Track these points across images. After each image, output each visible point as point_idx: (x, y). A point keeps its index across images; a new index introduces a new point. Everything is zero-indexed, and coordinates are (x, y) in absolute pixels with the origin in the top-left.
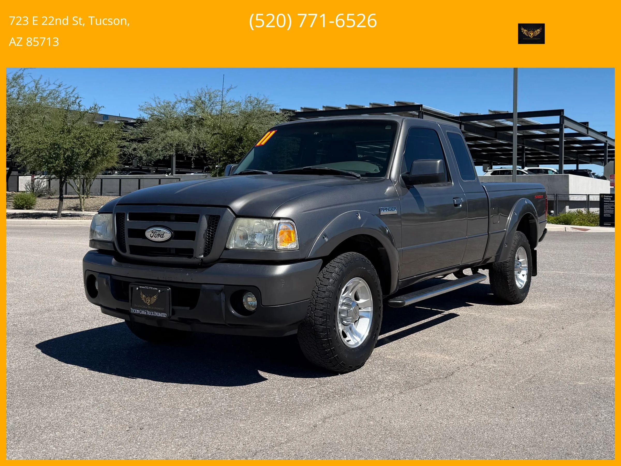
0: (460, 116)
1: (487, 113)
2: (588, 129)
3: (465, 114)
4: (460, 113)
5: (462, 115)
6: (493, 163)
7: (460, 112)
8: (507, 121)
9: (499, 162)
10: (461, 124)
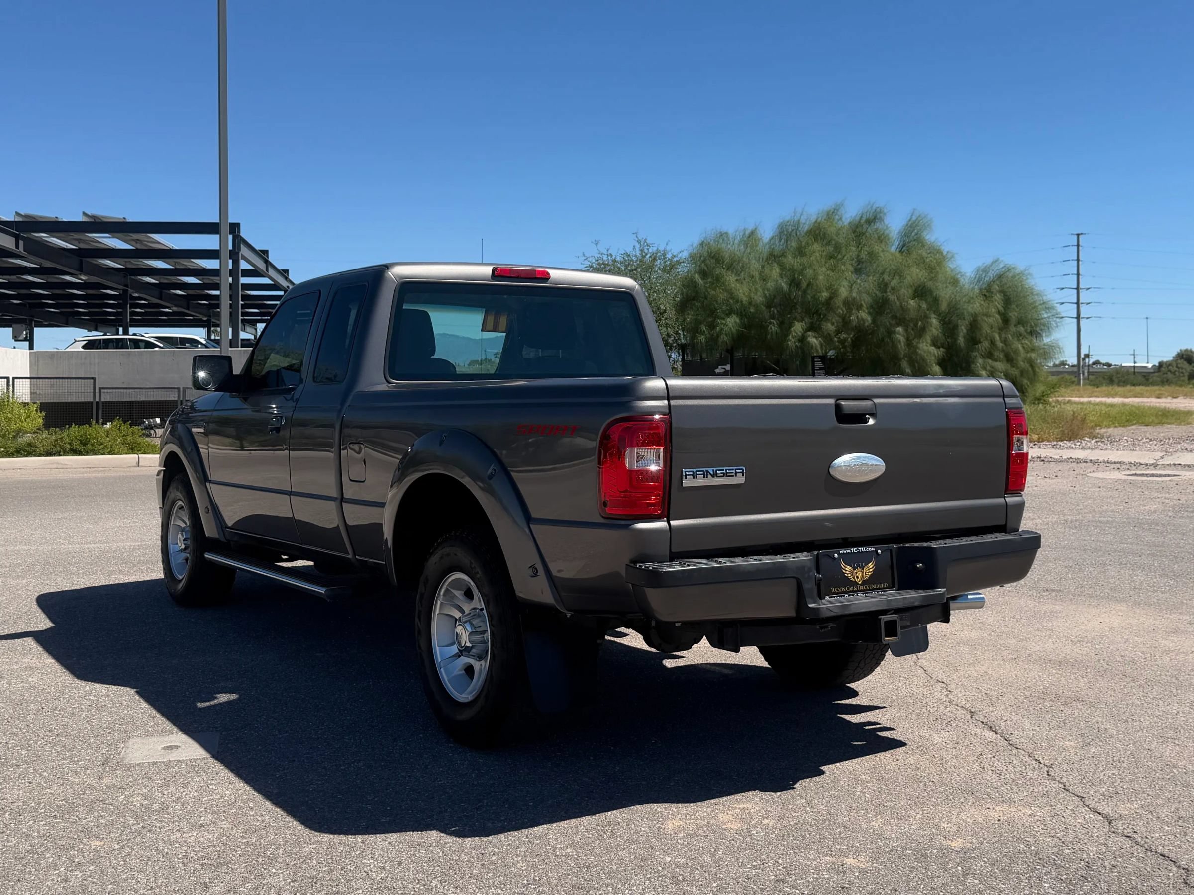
0: (16, 220)
1: (80, 218)
2: (267, 262)
3: (26, 216)
4: (15, 214)
5: (20, 219)
6: (36, 321)
7: (17, 213)
8: (114, 237)
9: (46, 321)
10: (17, 238)
